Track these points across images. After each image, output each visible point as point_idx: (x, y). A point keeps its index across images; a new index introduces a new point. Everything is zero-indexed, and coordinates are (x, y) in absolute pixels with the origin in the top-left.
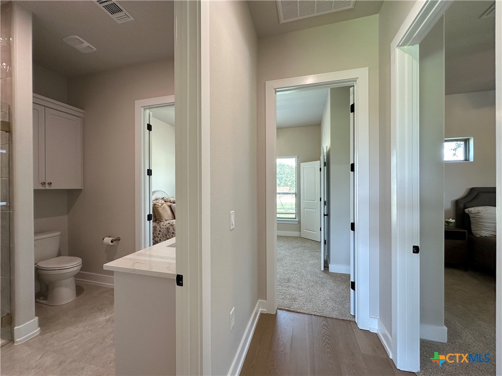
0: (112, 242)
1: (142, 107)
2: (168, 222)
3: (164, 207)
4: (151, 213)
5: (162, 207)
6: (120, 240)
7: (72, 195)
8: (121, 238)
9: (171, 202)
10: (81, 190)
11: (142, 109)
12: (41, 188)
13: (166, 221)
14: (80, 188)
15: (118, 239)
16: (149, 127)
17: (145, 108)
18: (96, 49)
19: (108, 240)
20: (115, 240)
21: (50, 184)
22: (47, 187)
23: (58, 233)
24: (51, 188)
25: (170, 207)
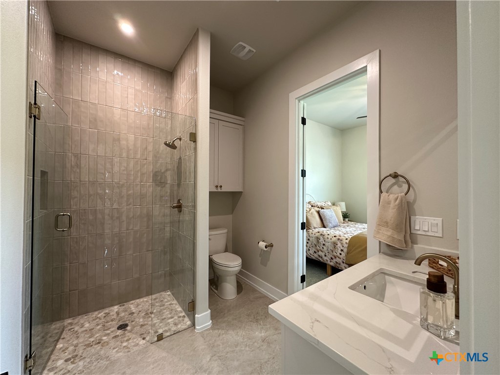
0: (266, 247)
1: (296, 99)
2: (317, 230)
3: (312, 213)
4: (305, 221)
5: (311, 212)
6: (272, 246)
7: (235, 196)
8: (273, 244)
9: (318, 207)
10: (242, 192)
11: (297, 101)
12: (215, 190)
13: (314, 228)
14: (241, 190)
15: (271, 246)
16: (304, 121)
17: (300, 99)
18: (255, 51)
19: (262, 244)
20: (268, 246)
21: (221, 187)
22: (219, 190)
23: (225, 231)
24: (222, 191)
25: (318, 212)
